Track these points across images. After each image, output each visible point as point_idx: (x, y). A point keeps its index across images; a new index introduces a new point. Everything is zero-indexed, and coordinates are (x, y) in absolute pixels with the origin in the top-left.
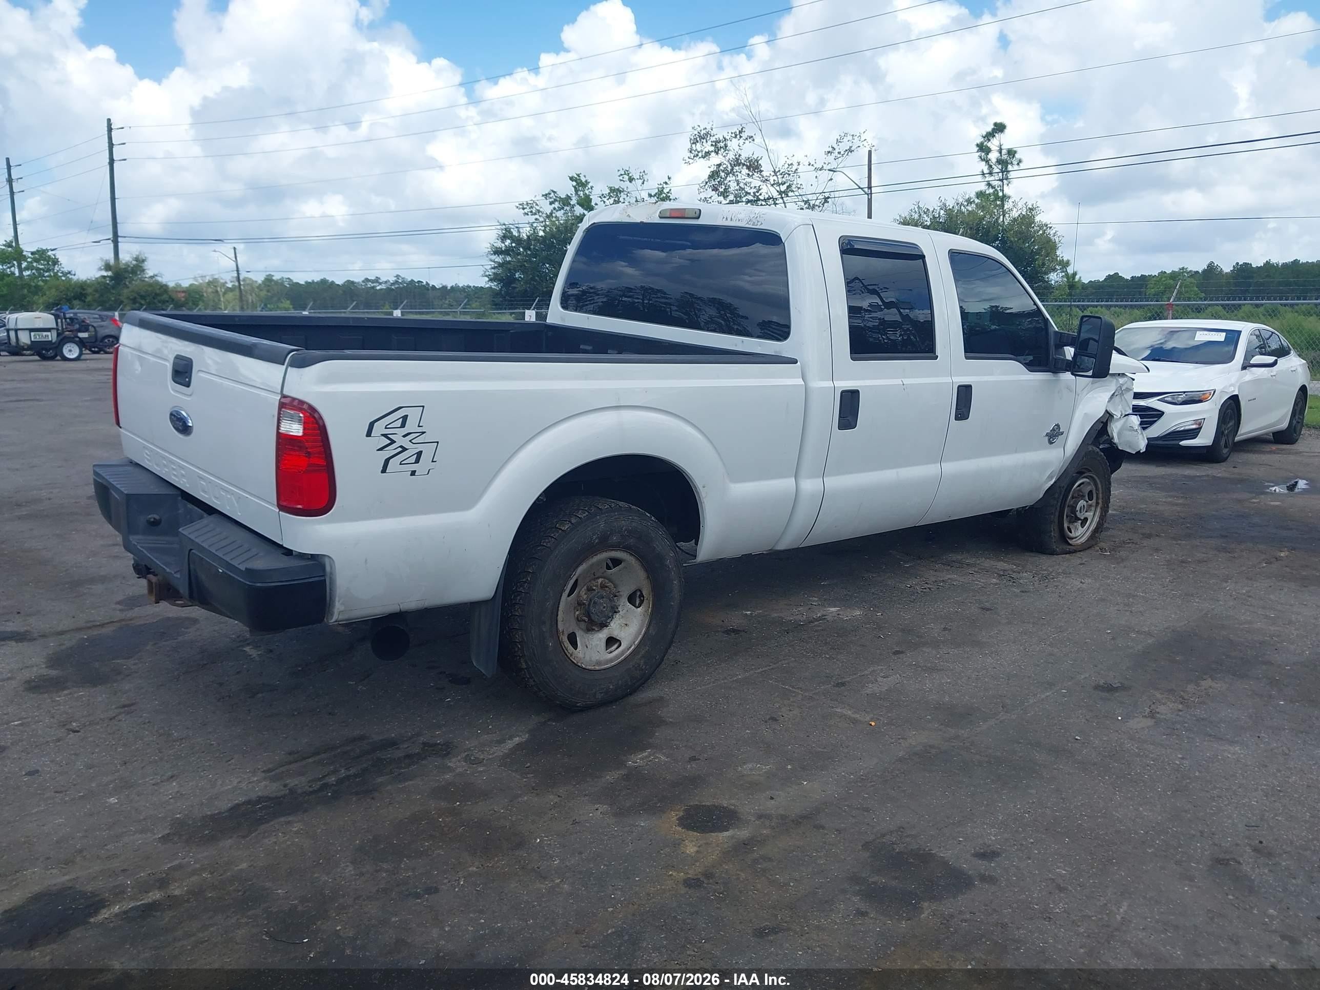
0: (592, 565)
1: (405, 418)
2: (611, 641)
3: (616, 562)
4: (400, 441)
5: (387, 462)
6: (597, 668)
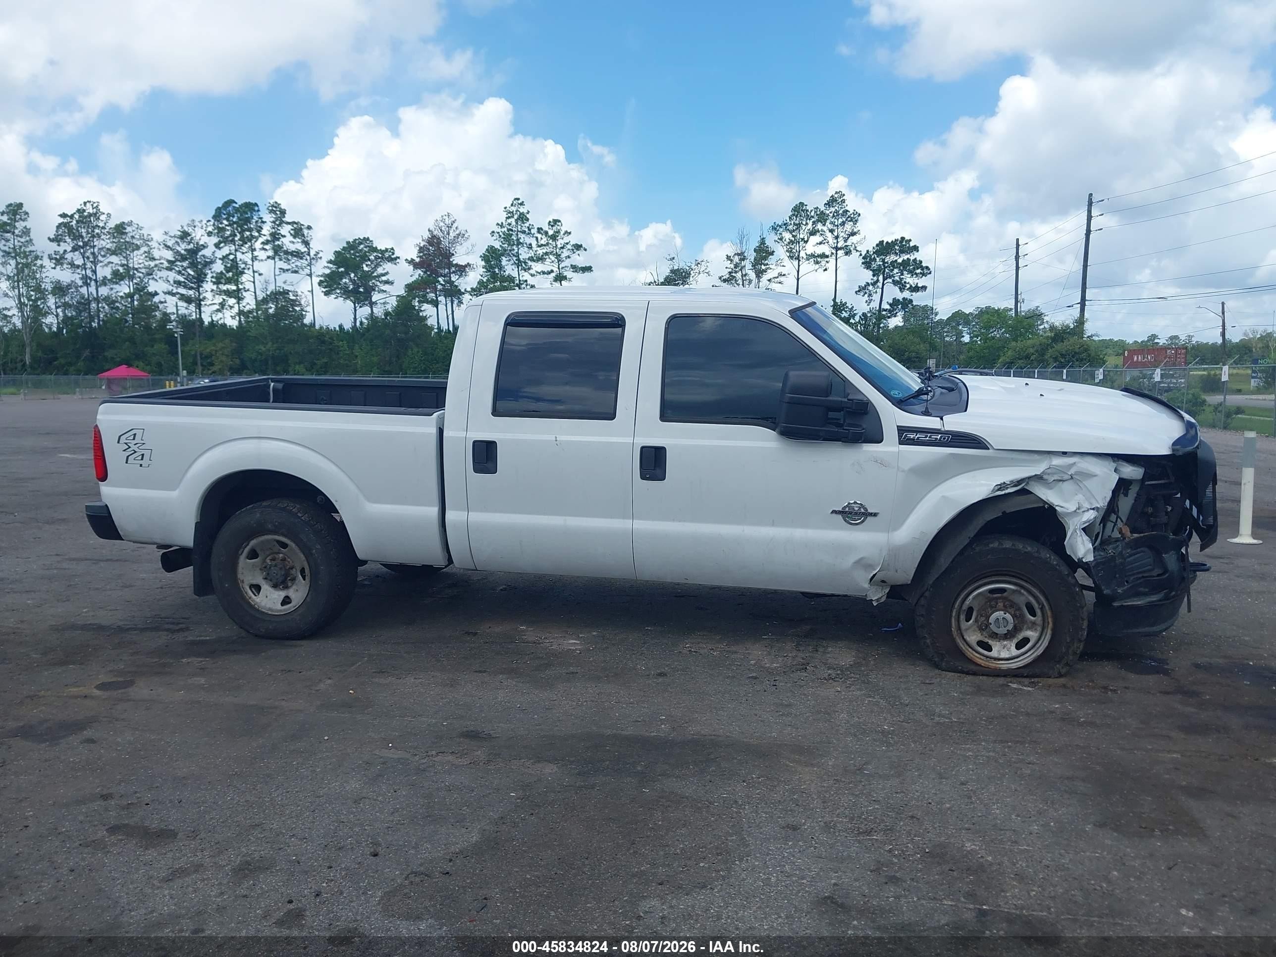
0: (262, 542)
1: (135, 435)
2: (286, 601)
3: (284, 545)
4: (134, 447)
5: (128, 457)
6: (270, 613)
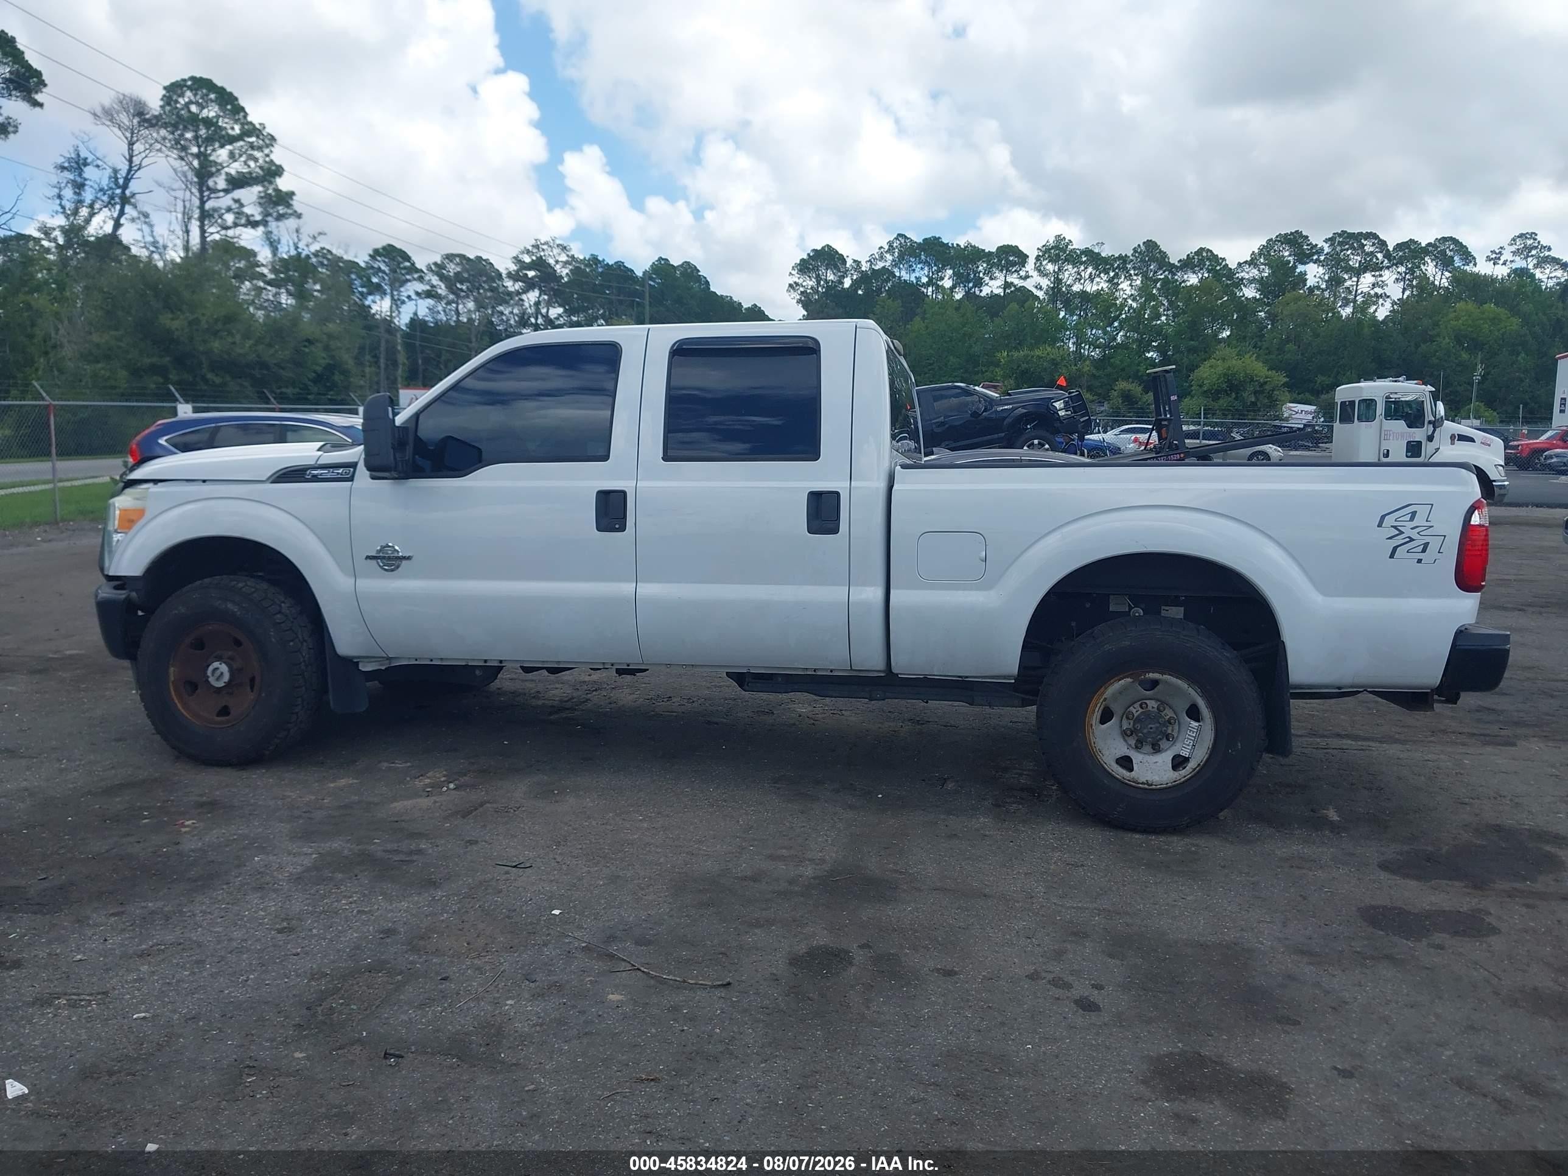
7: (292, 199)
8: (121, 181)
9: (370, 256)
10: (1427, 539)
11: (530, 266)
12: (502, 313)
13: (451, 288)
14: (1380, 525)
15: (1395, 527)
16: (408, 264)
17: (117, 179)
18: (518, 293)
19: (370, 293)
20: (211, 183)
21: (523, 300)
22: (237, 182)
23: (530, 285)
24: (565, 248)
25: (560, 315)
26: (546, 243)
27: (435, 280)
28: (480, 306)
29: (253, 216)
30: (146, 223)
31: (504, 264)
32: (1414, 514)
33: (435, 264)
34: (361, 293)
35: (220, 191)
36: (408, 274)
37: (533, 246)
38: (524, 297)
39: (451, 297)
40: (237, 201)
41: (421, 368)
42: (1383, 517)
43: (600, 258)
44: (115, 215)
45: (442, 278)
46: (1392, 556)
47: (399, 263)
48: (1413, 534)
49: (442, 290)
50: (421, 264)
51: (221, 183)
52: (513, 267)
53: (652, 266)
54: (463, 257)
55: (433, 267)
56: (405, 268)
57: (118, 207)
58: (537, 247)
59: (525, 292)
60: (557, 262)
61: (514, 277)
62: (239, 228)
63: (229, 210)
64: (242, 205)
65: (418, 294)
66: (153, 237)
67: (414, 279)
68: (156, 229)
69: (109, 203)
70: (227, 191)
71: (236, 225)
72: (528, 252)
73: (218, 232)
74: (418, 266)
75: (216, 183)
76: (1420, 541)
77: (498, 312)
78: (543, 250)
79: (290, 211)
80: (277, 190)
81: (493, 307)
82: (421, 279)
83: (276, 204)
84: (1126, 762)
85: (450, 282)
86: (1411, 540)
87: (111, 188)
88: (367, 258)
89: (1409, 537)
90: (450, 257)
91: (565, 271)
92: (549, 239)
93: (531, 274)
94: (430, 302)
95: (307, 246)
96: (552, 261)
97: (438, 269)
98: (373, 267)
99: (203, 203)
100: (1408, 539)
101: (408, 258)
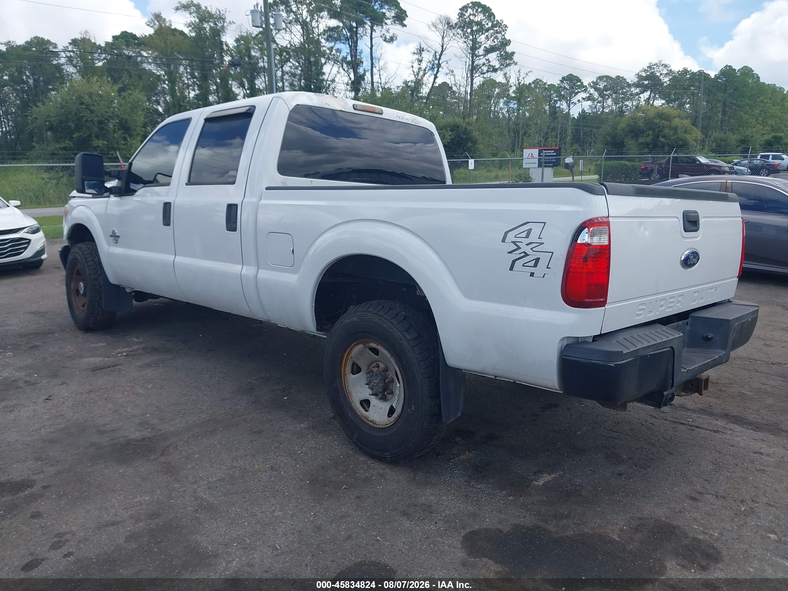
7: (513, 56)
8: (438, 57)
9: (560, 81)
10: (538, 255)
11: (646, 78)
12: (628, 106)
13: (601, 95)
14: (503, 241)
15: (514, 243)
16: (579, 83)
17: (436, 56)
18: (637, 94)
19: (560, 100)
20: (476, 52)
21: (640, 98)
22: (488, 51)
23: (644, 89)
24: (667, 66)
25: (663, 104)
26: (655, 64)
27: (592, 91)
28: (616, 102)
29: (495, 66)
30: (452, 75)
31: (631, 78)
32: (529, 231)
33: (593, 82)
34: (555, 101)
35: (481, 55)
36: (579, 88)
37: (648, 67)
38: (641, 96)
39: (600, 99)
40: (487, 60)
41: (582, 137)
42: (506, 233)
43: (689, 70)
44: (435, 72)
45: (596, 89)
46: (511, 269)
47: (575, 83)
48: (528, 249)
49: (596, 95)
50: (586, 83)
51: (481, 51)
52: (636, 80)
53: (721, 71)
54: (608, 77)
55: (592, 84)
56: (578, 86)
57: (436, 69)
58: (650, 67)
59: (642, 92)
60: (661, 74)
61: (636, 85)
62: (489, 73)
63: (484, 64)
64: (489, 62)
65: (583, 99)
66: (455, 81)
67: (582, 91)
68: (456, 77)
69: (432, 67)
70: (484, 56)
71: (488, 71)
72: (645, 70)
73: (479, 76)
74: (585, 84)
75: (479, 52)
76: (533, 256)
77: (625, 105)
78: (654, 68)
79: (511, 62)
80: (506, 52)
81: (623, 103)
82: (585, 90)
83: (506, 59)
84: (366, 403)
85: (601, 92)
86: (526, 255)
87: (433, 61)
88: (559, 82)
89: (524, 252)
90: (601, 78)
91: (666, 79)
92: (657, 62)
93: (646, 82)
94: (589, 103)
95: (524, 78)
96: (658, 74)
97: (594, 85)
98: (561, 87)
99: (473, 62)
100: (523, 254)
101: (580, 81)
